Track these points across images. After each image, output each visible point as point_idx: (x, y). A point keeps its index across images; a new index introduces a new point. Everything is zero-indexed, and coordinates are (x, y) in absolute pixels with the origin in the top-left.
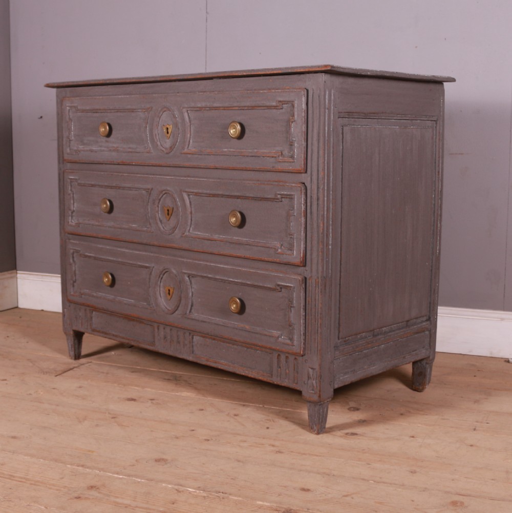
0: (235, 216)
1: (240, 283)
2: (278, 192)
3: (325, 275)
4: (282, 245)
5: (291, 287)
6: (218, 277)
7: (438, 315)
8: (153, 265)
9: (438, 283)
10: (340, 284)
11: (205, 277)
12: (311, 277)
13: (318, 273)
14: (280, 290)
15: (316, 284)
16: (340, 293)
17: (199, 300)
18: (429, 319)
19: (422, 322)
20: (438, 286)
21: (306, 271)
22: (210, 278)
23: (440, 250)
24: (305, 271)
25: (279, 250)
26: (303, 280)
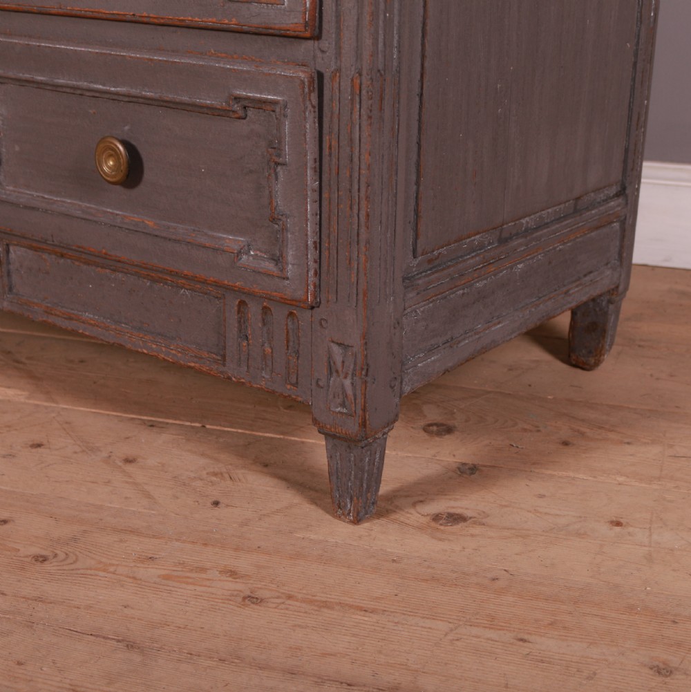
1: (124, 95)
3: (381, 67)
5: (275, 103)
6: (61, 81)
7: (643, 180)
9: (648, 99)
10: (421, 95)
11: (27, 81)
12: (339, 70)
13: (359, 57)
14: (241, 113)
15: (352, 94)
16: (420, 121)
17: (17, 148)
18: (622, 192)
19: (606, 201)
20: (647, 107)
21: (323, 52)
22: (39, 85)
23: (656, 10)
24: (319, 54)
26: (311, 82)
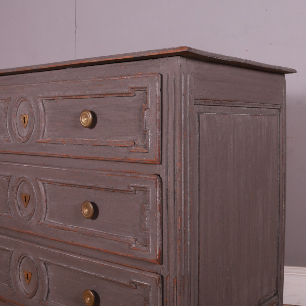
0: (87, 207)
1: (94, 276)
2: (131, 184)
3: (183, 274)
4: (136, 240)
5: (146, 285)
6: (72, 268)
8: (13, 249)
9: (284, 259)
10: (199, 280)
11: (60, 266)
12: (169, 275)
13: (175, 271)
14: (135, 287)
15: (174, 284)
16: (198, 289)
17: (55, 288)
18: (276, 294)
19: (270, 298)
20: (284, 262)
21: (163, 269)
22: (64, 267)
23: (284, 228)
24: (162, 269)
25: (134, 246)
26: (159, 278)
